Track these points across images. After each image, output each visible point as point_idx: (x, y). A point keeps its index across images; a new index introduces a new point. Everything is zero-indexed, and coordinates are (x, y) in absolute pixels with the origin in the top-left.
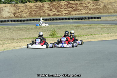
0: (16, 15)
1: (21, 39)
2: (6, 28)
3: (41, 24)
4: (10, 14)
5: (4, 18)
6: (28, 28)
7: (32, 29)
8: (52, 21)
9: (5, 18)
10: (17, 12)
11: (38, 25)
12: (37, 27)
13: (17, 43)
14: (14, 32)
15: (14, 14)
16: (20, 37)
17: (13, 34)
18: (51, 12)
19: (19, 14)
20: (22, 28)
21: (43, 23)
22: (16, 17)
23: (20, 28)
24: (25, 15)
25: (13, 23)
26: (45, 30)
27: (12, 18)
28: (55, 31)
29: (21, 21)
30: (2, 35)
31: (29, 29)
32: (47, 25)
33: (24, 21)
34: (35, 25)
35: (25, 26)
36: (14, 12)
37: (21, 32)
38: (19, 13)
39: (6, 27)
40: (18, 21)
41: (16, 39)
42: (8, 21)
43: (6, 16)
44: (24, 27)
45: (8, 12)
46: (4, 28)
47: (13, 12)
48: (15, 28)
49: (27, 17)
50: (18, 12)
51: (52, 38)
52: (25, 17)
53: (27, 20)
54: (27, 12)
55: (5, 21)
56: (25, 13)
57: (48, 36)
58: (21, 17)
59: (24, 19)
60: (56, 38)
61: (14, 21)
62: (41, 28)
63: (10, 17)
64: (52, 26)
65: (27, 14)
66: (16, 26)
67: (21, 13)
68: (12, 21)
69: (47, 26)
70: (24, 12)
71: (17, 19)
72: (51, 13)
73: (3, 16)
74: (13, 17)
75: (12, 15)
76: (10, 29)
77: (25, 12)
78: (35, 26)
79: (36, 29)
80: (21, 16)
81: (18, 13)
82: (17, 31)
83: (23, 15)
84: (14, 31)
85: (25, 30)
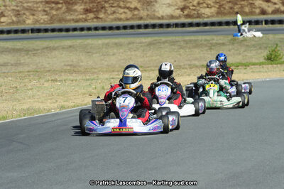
0: (186, 12)
1: (197, 67)
2: (164, 43)
3: (244, 34)
4: (173, 8)
5: (159, 18)
6: (214, 42)
7: (223, 44)
8: (270, 26)
9: (162, 18)
10: (188, 5)
11: (237, 35)
12: (235, 40)
13: (189, 75)
14: (182, 51)
15: (183, 9)
16: (197, 63)
17: (179, 56)
18: (269, 4)
19: (194, 10)
20: (201, 41)
21: (249, 31)
22: (188, 16)
23: (195, 41)
24: (207, 11)
25: (180, 29)
26: (254, 46)
27: (177, 18)
28: (278, 48)
29: (198, 25)
30: (154, 58)
31: (217, 44)
32: (259, 34)
33: (205, 24)
34: (230, 35)
35: (208, 38)
36: (183, 4)
37: (197, 50)
38: (194, 8)
39: (163, 39)
40: (191, 25)
41: (187, 67)
42: (168, 26)
43: (164, 14)
44: (206, 40)
45: (169, 5)
46: (159, 42)
47: (181, 4)
48: (184, 41)
49: (212, 16)
50: (191, 4)
51: (270, 66)
52: (208, 17)
53: (213, 24)
54: (212, 4)
55: (161, 26)
56: (208, 7)
57: (262, 60)
58: (197, 17)
59: (206, 20)
60: (279, 65)
61: (183, 25)
62: (245, 43)
63: (172, 17)
64: (271, 36)
65: (214, 10)
66: (187, 38)
67: (198, 8)
68: (177, 25)
69: (259, 37)
70: (205, 5)
71: (189, 20)
72: (269, 8)
73: (156, 14)
74: (179, 17)
75: (179, 12)
76: (173, 43)
77: (207, 5)
78: (230, 37)
79: (233, 44)
80: (198, 13)
81: (191, 8)
82: (190, 48)
83: (203, 11)
84: (181, 48)
85: (206, 46)
